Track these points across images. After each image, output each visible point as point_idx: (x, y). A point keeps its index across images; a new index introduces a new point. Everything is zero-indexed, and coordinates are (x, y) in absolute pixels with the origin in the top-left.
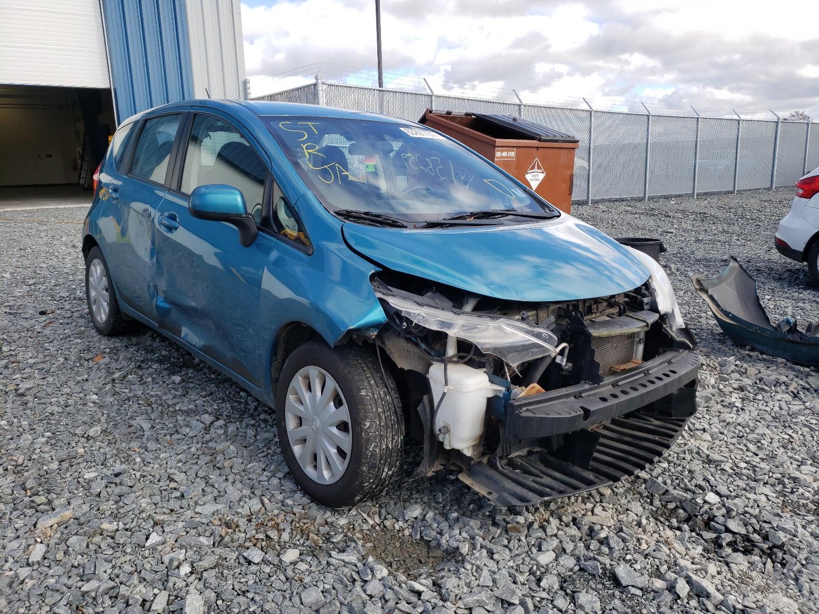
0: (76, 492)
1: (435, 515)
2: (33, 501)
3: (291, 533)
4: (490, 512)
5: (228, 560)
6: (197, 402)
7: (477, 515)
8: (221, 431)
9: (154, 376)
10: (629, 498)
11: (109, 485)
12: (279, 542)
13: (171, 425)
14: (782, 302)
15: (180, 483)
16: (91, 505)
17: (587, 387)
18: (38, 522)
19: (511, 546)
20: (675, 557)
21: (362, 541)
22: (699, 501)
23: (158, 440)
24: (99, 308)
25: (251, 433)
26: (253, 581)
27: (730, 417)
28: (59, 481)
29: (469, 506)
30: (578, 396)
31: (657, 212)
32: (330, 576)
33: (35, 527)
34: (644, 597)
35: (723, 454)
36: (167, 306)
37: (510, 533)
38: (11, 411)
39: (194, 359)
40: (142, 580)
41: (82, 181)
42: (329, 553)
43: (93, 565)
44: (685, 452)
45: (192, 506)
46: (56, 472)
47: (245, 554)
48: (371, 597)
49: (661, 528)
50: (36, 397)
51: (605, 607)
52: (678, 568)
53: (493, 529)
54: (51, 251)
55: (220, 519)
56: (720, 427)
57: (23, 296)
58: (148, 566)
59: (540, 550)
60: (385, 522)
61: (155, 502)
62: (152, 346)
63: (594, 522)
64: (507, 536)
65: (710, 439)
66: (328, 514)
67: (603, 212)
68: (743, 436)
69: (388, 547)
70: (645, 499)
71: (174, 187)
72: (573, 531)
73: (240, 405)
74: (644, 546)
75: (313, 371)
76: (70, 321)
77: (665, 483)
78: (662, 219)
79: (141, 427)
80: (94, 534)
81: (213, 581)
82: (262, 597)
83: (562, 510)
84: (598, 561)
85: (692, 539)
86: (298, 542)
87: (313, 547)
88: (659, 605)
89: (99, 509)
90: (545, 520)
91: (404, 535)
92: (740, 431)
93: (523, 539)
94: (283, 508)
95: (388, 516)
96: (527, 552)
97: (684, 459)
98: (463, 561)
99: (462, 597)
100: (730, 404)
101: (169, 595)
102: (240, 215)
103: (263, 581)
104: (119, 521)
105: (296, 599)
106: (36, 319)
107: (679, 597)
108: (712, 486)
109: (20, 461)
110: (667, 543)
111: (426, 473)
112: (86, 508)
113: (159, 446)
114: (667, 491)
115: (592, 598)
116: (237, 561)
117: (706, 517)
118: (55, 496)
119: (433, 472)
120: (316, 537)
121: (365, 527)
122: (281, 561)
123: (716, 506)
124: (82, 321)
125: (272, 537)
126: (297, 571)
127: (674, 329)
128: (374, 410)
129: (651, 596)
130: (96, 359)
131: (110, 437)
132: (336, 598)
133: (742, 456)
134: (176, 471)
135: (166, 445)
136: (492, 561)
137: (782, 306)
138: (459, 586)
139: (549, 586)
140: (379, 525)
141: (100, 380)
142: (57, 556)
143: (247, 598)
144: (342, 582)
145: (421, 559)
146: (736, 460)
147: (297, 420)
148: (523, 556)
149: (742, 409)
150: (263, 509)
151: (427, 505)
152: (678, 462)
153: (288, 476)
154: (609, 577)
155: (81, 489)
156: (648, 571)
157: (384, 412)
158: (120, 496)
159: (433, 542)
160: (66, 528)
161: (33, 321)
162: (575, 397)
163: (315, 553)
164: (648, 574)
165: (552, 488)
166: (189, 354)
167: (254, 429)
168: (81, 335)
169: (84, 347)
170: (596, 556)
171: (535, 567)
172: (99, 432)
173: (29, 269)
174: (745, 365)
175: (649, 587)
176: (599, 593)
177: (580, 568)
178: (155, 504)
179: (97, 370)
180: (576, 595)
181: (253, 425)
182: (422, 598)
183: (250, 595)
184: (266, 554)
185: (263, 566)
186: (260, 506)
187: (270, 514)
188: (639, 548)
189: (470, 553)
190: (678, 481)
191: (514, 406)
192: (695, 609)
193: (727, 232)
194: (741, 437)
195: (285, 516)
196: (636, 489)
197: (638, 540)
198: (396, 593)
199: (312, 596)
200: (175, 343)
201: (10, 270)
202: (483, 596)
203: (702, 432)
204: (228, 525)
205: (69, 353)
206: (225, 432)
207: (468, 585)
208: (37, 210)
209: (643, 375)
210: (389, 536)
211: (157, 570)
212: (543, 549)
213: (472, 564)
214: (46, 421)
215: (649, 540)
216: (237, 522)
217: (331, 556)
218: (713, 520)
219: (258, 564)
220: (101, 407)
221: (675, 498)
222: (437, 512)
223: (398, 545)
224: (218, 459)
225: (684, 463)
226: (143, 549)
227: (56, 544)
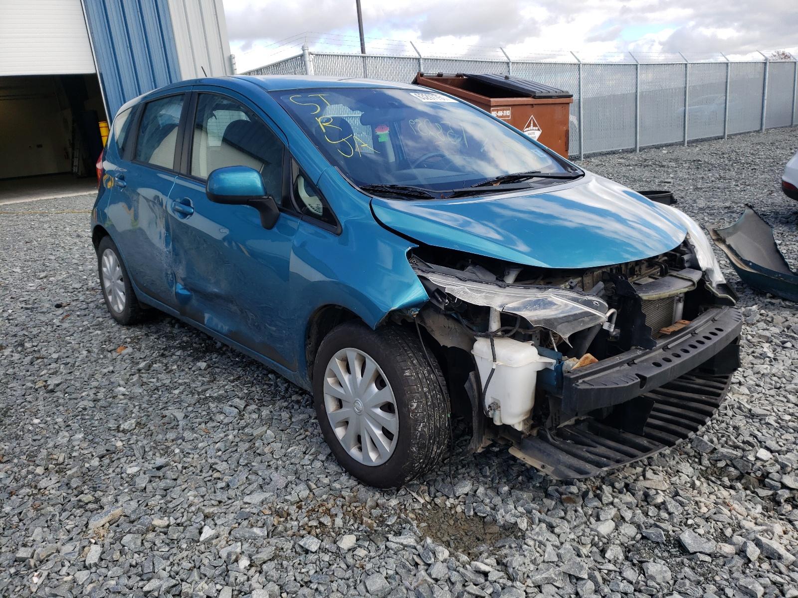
0: (121, 488)
1: (486, 489)
2: (80, 501)
3: (344, 518)
4: (540, 483)
5: (285, 550)
6: (226, 387)
7: (528, 488)
8: (255, 416)
9: (179, 363)
10: (677, 458)
11: (152, 479)
12: (333, 528)
13: (204, 413)
14: (794, 246)
15: (223, 472)
16: (138, 501)
17: (639, 352)
18: (90, 522)
19: (568, 517)
20: (737, 519)
21: (416, 521)
22: (751, 458)
23: (194, 429)
24: (115, 298)
25: (285, 415)
26: (313, 571)
27: (764, 368)
28: (103, 478)
29: (517, 478)
30: (631, 363)
31: (650, 162)
32: (391, 561)
33: (87, 527)
34: (714, 563)
35: (766, 408)
36: (186, 292)
37: (565, 504)
38: (43, 408)
39: (216, 343)
40: (203, 577)
41: (75, 169)
42: (385, 537)
43: (151, 564)
44: (726, 408)
45: (239, 496)
46: (98, 469)
47: (302, 543)
48: (436, 580)
49: (716, 488)
50: (66, 393)
51: (676, 576)
52: (744, 531)
53: (547, 502)
54: (57, 243)
55: (270, 508)
56: (756, 379)
57: (36, 290)
58: (206, 562)
59: (598, 519)
60: (436, 500)
61: (202, 494)
62: (172, 333)
63: (648, 486)
64: (563, 508)
65: (748, 393)
66: (378, 495)
67: (597, 166)
68: (780, 387)
69: (442, 525)
70: (693, 459)
71: (184, 171)
72: (628, 498)
73: (270, 387)
74: (704, 510)
75: (352, 353)
76: (87, 312)
77: (712, 441)
78: (657, 169)
79: (175, 417)
80: (148, 531)
81: (274, 574)
82: (326, 587)
83: (612, 477)
84: (661, 528)
85: (749, 498)
86: (353, 528)
87: (369, 532)
88: (730, 571)
89: (147, 505)
90: (598, 488)
91: (457, 512)
92: (776, 382)
93: (580, 509)
94: (331, 492)
95: (438, 494)
96: (585, 523)
97: (726, 415)
98: (523, 537)
99: (530, 575)
100: (761, 354)
101: (233, 590)
102: (260, 197)
103: (325, 570)
104: (169, 517)
105: (361, 587)
106: (54, 313)
107: (750, 561)
108: (760, 442)
109: (61, 460)
110: (725, 504)
111: (476, 450)
112: (134, 504)
113: (195, 435)
114: (715, 449)
115: (662, 568)
116: (294, 550)
117: (759, 474)
118: (101, 494)
119: (483, 448)
120: (370, 521)
121: (416, 506)
122: (338, 548)
123: (769, 463)
124: (98, 313)
125: (325, 523)
126: (356, 558)
127: (714, 285)
128: (420, 390)
129: (721, 561)
130: (118, 350)
131: (146, 430)
132: (401, 584)
133: (785, 408)
134: (217, 460)
135: (202, 433)
136: (553, 535)
137: (794, 250)
138: (524, 564)
139: (615, 557)
140: (430, 503)
141: (126, 371)
142: (114, 557)
143: (311, 588)
144: (404, 566)
145: (478, 536)
146: (780, 413)
147: (336, 403)
148: (583, 527)
149: (775, 359)
150: (311, 495)
151: (476, 480)
152: (720, 418)
153: (330, 458)
154: (674, 544)
155: (126, 485)
156: (712, 535)
157: (429, 392)
158: (165, 490)
159: (488, 517)
160: (118, 526)
161: (51, 314)
162: (628, 364)
163: (371, 537)
164: (714, 539)
165: (608, 458)
166: (210, 338)
167: (288, 411)
168: (99, 326)
169: (104, 338)
170: (658, 523)
171: (596, 538)
172: (134, 425)
173: (38, 262)
174: (770, 314)
175: (718, 552)
176: (667, 562)
177: (643, 536)
178: (203, 496)
179: (121, 361)
180: (644, 565)
181: (287, 408)
182: (489, 578)
183: (314, 586)
184: (322, 541)
185: (321, 554)
186: (308, 492)
187: (319, 500)
188: (699, 512)
189: (529, 528)
190: (724, 439)
191: (570, 378)
192: (768, 572)
193: (725, 179)
194: (779, 388)
195: (334, 500)
196: (682, 449)
197: (697, 503)
198: (463, 575)
199: (377, 583)
200: (195, 328)
201: (20, 265)
202: (552, 573)
203: (738, 385)
204: (279, 514)
205: (91, 345)
206: (260, 416)
207: (533, 562)
208: (37, 201)
209: (690, 335)
210: (441, 514)
211: (216, 565)
212: (601, 519)
213: (535, 540)
214: (79, 417)
215: (708, 503)
216: (288, 509)
217: (388, 540)
218: (767, 477)
219: (316, 552)
220: (130, 399)
221: (725, 456)
222: (487, 486)
223: (452, 522)
224: (257, 445)
225: (727, 419)
226: (198, 544)
227: (111, 544)
